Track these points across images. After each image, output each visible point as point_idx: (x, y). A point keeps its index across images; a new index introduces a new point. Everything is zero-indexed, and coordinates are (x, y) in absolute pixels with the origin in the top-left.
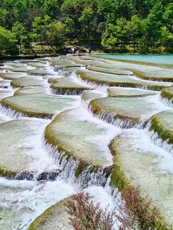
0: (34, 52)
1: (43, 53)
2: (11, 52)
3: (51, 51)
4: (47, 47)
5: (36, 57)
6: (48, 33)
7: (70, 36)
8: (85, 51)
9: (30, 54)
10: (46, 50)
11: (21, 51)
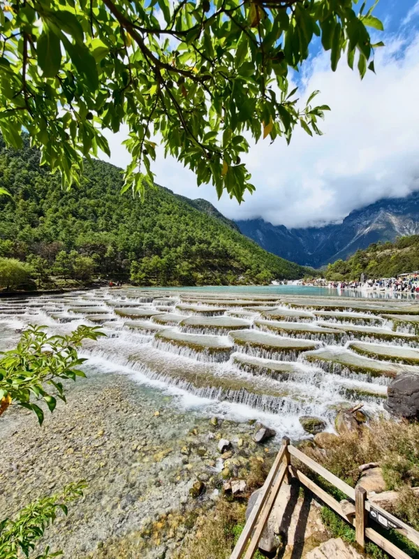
0: (57, 286)
1: (68, 287)
2: (25, 287)
3: (77, 285)
4: (71, 281)
5: (63, 292)
6: (75, 267)
7: (97, 271)
8: (114, 285)
9: (52, 288)
10: (72, 284)
11: (39, 286)
